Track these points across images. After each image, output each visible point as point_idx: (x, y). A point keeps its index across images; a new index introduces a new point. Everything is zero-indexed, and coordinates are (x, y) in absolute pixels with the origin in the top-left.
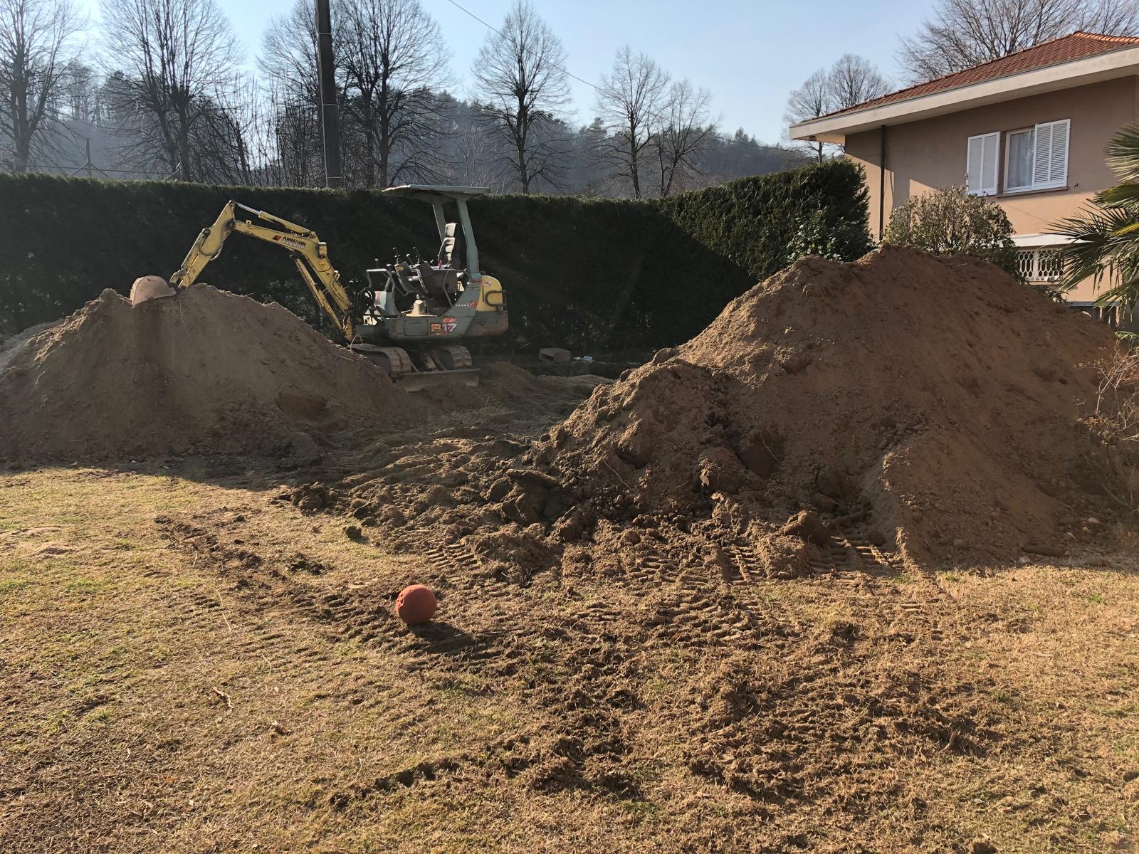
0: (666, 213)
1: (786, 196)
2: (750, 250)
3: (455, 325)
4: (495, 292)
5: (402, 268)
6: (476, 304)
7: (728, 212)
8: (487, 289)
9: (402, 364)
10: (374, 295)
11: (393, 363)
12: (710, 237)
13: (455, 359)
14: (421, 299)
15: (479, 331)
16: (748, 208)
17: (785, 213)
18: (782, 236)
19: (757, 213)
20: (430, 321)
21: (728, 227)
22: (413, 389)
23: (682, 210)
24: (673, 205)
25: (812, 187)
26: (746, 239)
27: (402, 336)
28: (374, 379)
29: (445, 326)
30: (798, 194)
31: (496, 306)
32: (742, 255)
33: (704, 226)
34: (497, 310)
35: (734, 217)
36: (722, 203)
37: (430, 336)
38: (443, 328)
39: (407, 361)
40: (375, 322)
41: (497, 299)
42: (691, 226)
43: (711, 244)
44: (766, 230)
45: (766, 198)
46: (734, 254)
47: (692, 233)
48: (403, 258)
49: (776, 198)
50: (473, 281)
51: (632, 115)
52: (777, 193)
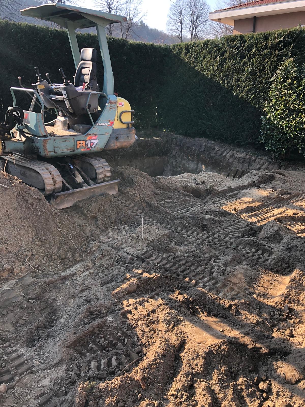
0: (177, 53)
1: (266, 48)
2: (236, 80)
3: (96, 141)
4: (126, 112)
5: (43, 87)
6: (112, 123)
7: (222, 54)
8: (121, 110)
9: (55, 182)
10: (22, 114)
11: (46, 181)
12: (208, 70)
13: (98, 171)
14: (63, 116)
15: (116, 145)
16: (237, 54)
17: (264, 59)
18: (260, 73)
19: (243, 57)
20: (76, 138)
21: (221, 65)
22: (66, 205)
23: (189, 52)
24: (182, 49)
25: (286, 44)
26: (233, 73)
27: (52, 154)
28: (32, 205)
29: (88, 142)
30: (274, 47)
31: (128, 124)
32: (229, 82)
33: (204, 63)
34: (128, 127)
35: (226, 59)
36: (217, 50)
37: (77, 152)
38: (86, 144)
39: (59, 179)
40: (24, 139)
41: (127, 118)
42: (195, 62)
43: (208, 74)
44: (248, 69)
45: (250, 48)
46: (224, 81)
47: (195, 66)
48: (43, 78)
49: (257, 49)
50: (111, 103)
51: (109, 6)
52: (258, 46)
